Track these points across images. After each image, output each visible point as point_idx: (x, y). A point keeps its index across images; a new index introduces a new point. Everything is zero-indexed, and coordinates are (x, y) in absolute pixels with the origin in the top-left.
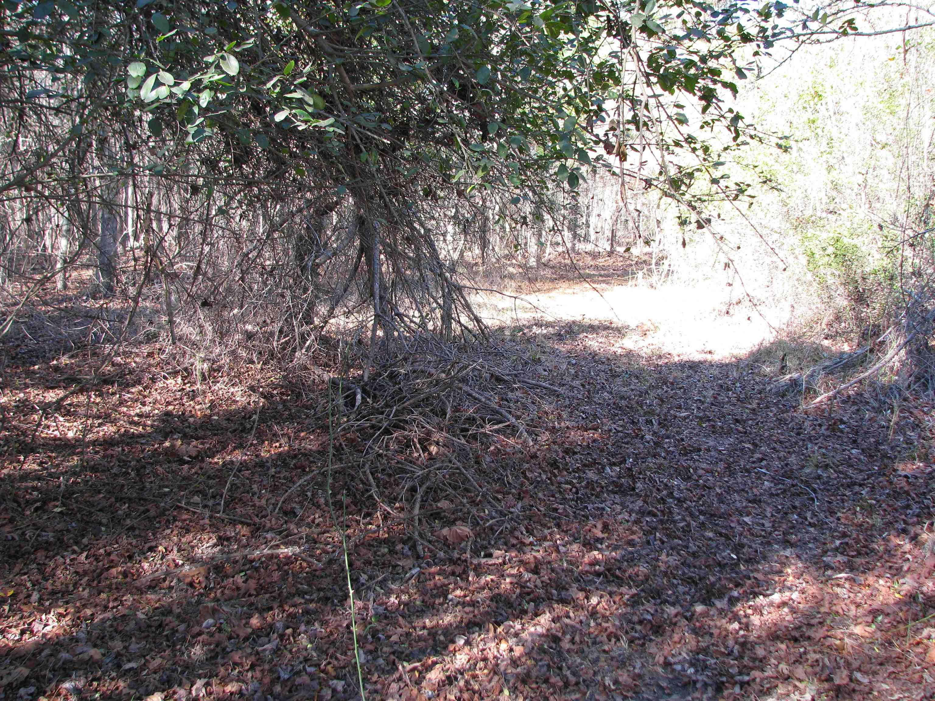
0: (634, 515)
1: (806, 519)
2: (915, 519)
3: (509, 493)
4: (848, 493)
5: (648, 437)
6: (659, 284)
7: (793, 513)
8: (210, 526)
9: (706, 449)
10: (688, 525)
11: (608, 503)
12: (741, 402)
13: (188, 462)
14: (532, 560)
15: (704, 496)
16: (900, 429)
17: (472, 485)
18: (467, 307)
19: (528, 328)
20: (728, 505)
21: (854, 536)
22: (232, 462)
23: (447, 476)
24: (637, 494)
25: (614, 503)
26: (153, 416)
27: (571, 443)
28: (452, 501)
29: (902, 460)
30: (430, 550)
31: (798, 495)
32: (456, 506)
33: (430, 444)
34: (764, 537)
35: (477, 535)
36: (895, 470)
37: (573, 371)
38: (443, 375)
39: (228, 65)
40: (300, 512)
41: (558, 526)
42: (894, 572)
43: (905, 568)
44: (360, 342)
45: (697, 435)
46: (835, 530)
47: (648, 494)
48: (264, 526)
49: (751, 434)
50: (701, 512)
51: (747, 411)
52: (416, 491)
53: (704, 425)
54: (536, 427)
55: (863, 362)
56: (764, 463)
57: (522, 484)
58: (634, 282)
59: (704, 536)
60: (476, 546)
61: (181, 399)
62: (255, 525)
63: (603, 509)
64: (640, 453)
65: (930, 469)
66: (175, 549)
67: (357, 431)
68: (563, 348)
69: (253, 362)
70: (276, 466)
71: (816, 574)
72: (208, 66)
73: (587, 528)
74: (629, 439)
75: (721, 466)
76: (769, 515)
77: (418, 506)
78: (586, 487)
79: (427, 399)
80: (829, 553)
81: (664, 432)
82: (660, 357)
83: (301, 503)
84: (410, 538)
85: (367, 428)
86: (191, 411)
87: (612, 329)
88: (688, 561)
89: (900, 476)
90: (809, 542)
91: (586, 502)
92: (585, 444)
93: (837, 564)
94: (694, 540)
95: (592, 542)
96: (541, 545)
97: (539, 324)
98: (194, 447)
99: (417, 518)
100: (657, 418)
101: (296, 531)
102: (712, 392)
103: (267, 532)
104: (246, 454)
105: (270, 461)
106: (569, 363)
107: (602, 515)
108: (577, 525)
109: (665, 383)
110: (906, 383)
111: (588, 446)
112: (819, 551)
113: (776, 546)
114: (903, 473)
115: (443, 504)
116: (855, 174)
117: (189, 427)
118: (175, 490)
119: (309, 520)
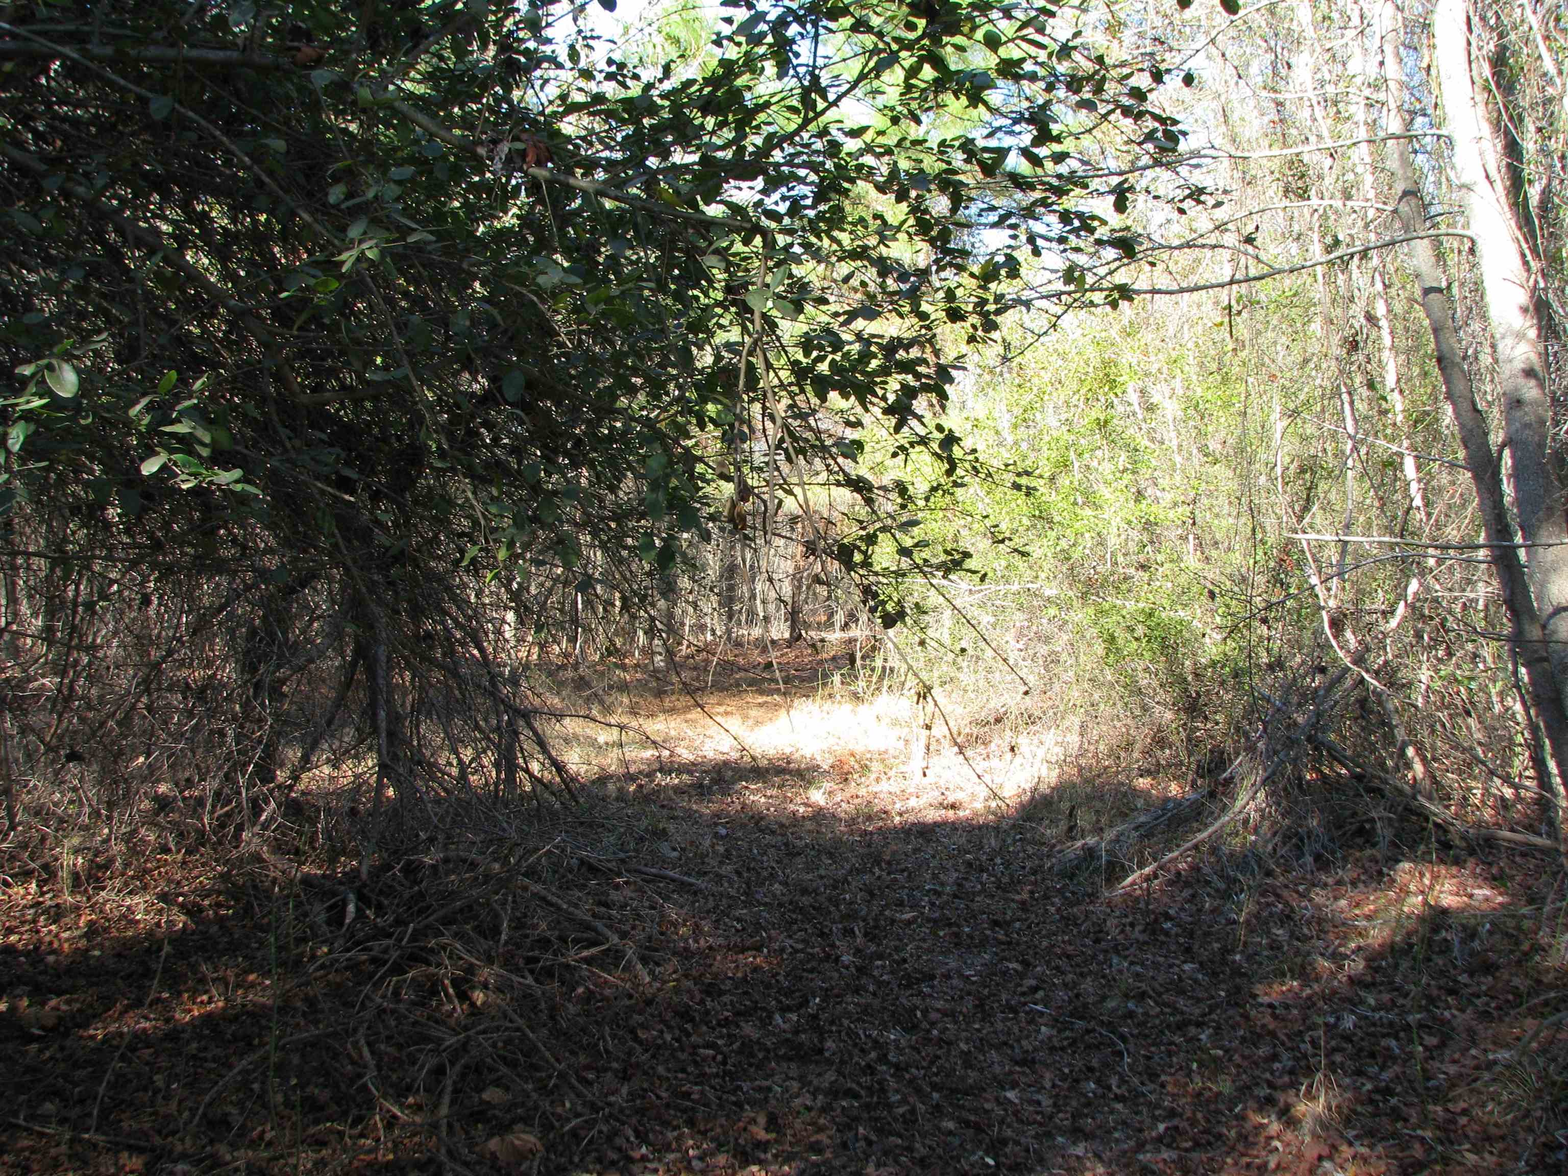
0: (820, 1097)
1: (1109, 1088)
2: (1286, 1079)
3: (606, 1070)
4: (1178, 1039)
5: (846, 958)
6: (869, 693)
7: (1087, 1079)
8: (70, 1157)
9: (943, 975)
10: (913, 1111)
11: (776, 1078)
12: (1005, 891)
13: (38, 1039)
15: (939, 1057)
16: (1259, 923)
17: (543, 1058)
18: (542, 744)
19: (647, 776)
20: (981, 1070)
21: (1188, 1114)
22: (121, 1034)
23: (500, 1044)
24: (827, 1060)
25: (788, 1078)
27: (715, 976)
28: (507, 1089)
29: (1263, 978)
31: (1097, 1047)
32: (515, 1097)
33: (473, 988)
34: (1041, 1124)
35: (550, 1147)
36: (1255, 996)
37: (721, 849)
38: (497, 866)
39: (59, 381)
40: (237, 1120)
41: (691, 1123)
43: (1272, 1165)
44: (353, 812)
45: (930, 951)
46: (1158, 1106)
47: (846, 1057)
48: (171, 1152)
49: (1018, 944)
50: (934, 1087)
51: (1013, 905)
52: (444, 1073)
53: (941, 933)
54: (657, 950)
55: (1199, 814)
56: (1040, 994)
57: (630, 1053)
58: (827, 691)
59: (939, 1129)
60: (546, 1167)
61: (34, 921)
62: (153, 1151)
63: (769, 1089)
64: (833, 988)
65: (1309, 991)
67: (347, 968)
68: (706, 809)
69: (167, 850)
70: (199, 1037)
72: (24, 382)
73: (741, 1124)
74: (814, 964)
75: (969, 1003)
76: (1048, 1084)
77: (446, 1099)
78: (740, 1052)
79: (470, 908)
80: (1148, 1147)
81: (873, 948)
82: (869, 818)
83: (240, 1104)
84: (430, 1161)
85: (364, 962)
86: (51, 943)
87: (790, 772)
89: (1262, 1005)
90: (1115, 1129)
91: (739, 1079)
92: (740, 975)
93: (1161, 1165)
94: (924, 1136)
95: (748, 1149)
96: (660, 1160)
97: (665, 769)
98: (53, 1009)
99: (444, 1122)
100: (862, 924)
101: (228, 1157)
102: (955, 875)
103: (175, 1161)
104: (146, 1018)
105: (189, 1029)
106: (716, 835)
107: (766, 1099)
108: (723, 1121)
109: (878, 862)
110: (1270, 847)
111: (745, 978)
112: (1132, 1143)
113: (1060, 1139)
114: (1265, 1000)
115: (491, 1095)
116: (1175, 504)
117: (45, 972)
118: (9, 1092)
119: (254, 1134)
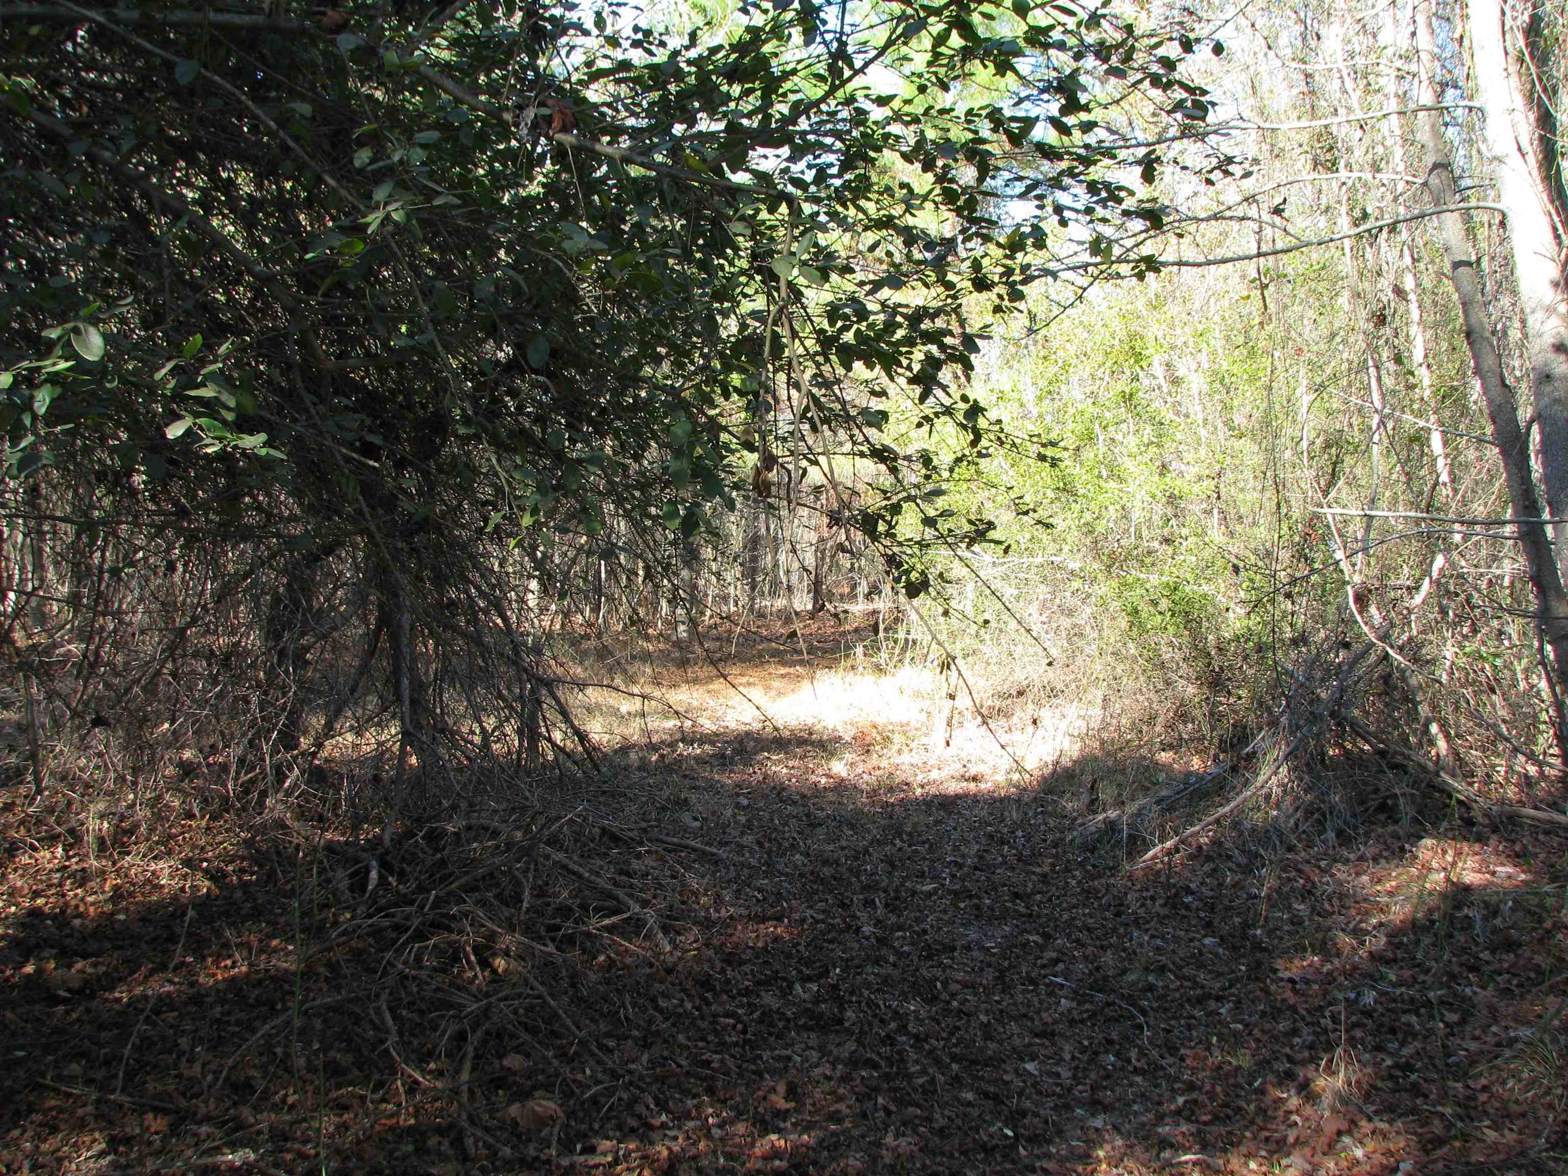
0: (840, 1067)
1: (1129, 1061)
2: (1306, 1054)
3: (626, 1038)
4: (1198, 1013)
5: (867, 929)
6: (892, 665)
7: (1107, 1052)
8: (96, 1117)
9: (963, 947)
10: (932, 1081)
11: (798, 1048)
12: (1026, 863)
13: (64, 1001)
14: (665, 1153)
15: (959, 1029)
16: (1280, 898)
17: (564, 1025)
18: (564, 713)
19: (669, 745)
20: (1001, 1042)
21: (1208, 1087)
22: (146, 997)
23: (521, 1011)
24: (847, 1030)
25: (808, 1048)
26: (7, 918)
27: (736, 946)
28: (528, 1056)
29: (1284, 953)
30: (487, 1146)
31: (1117, 1020)
32: (535, 1063)
33: (495, 955)
34: (1060, 1096)
35: (571, 1114)
36: (1275, 971)
37: (742, 819)
38: (519, 834)
39: (86, 344)
40: (260, 1084)
41: (711, 1091)
42: (1273, 1146)
43: (1291, 1139)
44: (376, 779)
45: (951, 922)
46: (1177, 1079)
47: (866, 1027)
48: (195, 1114)
49: (1039, 917)
50: (954, 1058)
51: (1034, 878)
52: (466, 1039)
53: (962, 905)
54: (678, 919)
55: (1221, 788)
56: (1061, 966)
57: (651, 1021)
58: (850, 662)
59: (958, 1100)
60: (567, 1134)
61: (61, 885)
62: (178, 1112)
63: (789, 1058)
64: (853, 959)
65: (1329, 966)
66: (27, 1164)
67: (369, 935)
68: (728, 780)
69: (191, 816)
70: (223, 1001)
71: (1147, 1156)
72: (50, 345)
73: (761, 1093)
74: (835, 934)
75: (989, 976)
76: (1067, 1057)
77: (468, 1065)
78: (760, 1021)
79: (491, 875)
80: (1167, 1120)
81: (893, 919)
82: (891, 790)
83: (264, 1067)
84: (452, 1126)
85: (386, 929)
86: (77, 906)
87: (812, 743)
88: (931, 1145)
89: (1282, 980)
90: (1134, 1102)
91: (759, 1048)
92: (760, 944)
93: (1180, 1138)
94: (943, 1107)
95: (768, 1118)
96: (680, 1128)
97: (687, 739)
98: (79, 971)
99: (465, 1088)
100: (882, 895)
101: (252, 1120)
102: (977, 847)
103: (200, 1123)
104: (171, 982)
105: (213, 993)
106: (737, 806)
107: (786, 1069)
108: (743, 1089)
109: (899, 834)
110: (1292, 822)
111: (765, 948)
112: (1151, 1116)
113: (1079, 1111)
114: (1287, 974)
115: (512, 1061)
116: (1200, 478)
117: (71, 935)
118: (37, 1053)
119: (277, 1098)
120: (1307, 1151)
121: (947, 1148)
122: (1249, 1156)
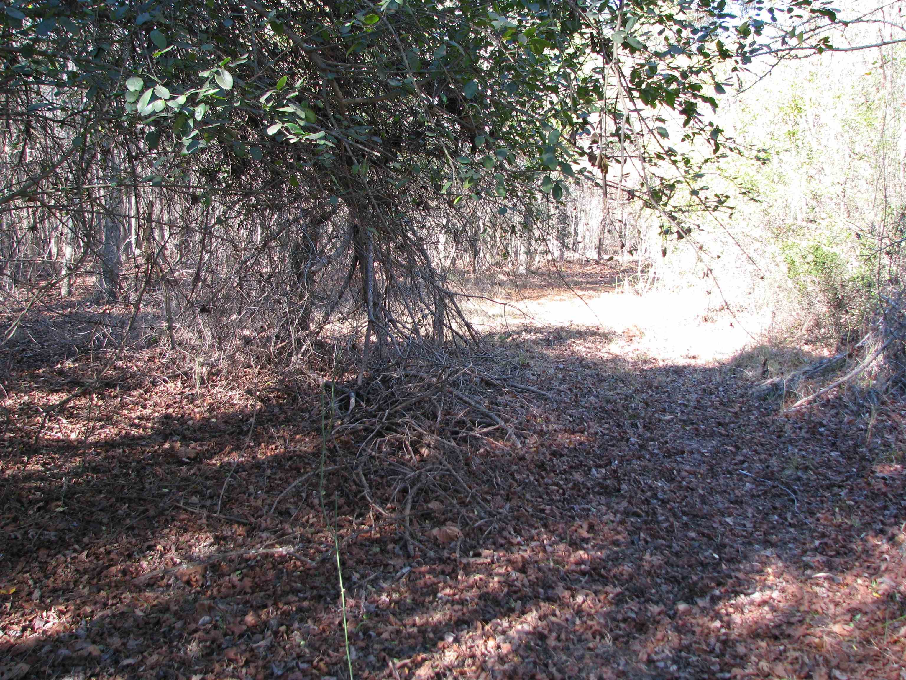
0: (619, 515)
1: (786, 519)
2: (892, 520)
3: (497, 495)
4: (827, 494)
5: (633, 440)
6: (645, 290)
7: (773, 514)
8: (208, 525)
9: (689, 452)
10: (672, 526)
11: (594, 504)
12: (725, 406)
13: (186, 464)
14: (520, 559)
15: (687, 497)
16: (878, 432)
17: (462, 486)
18: (459, 312)
19: (517, 333)
20: (711, 506)
21: (833, 536)
22: (229, 464)
23: (438, 478)
24: (622, 495)
25: (600, 504)
26: (153, 419)
27: (558, 446)
28: (442, 502)
29: (880, 462)
30: (421, 550)
31: (779, 496)
32: (446, 507)
33: (422, 447)
34: (745, 537)
35: (467, 535)
36: (873, 472)
37: (560, 376)
38: (435, 380)
39: (222, 81)
40: (294, 512)
41: (545, 526)
42: (872, 571)
43: (883, 568)
44: (354, 347)
45: (680, 438)
46: (815, 531)
47: (633, 494)
48: (260, 526)
49: (733, 436)
50: (684, 513)
51: (730, 414)
52: (407, 492)
53: (688, 428)
54: (525, 430)
55: (842, 367)
56: (746, 465)
57: (510, 486)
58: (620, 289)
59: (687, 537)
60: (465, 546)
61: (181, 402)
62: (250, 525)
63: (589, 510)
64: (625, 456)
66: (173, 548)
67: (351, 433)
68: (551, 353)
69: (250, 367)
70: (272, 467)
71: (796, 573)
72: (203, 80)
73: (573, 528)
74: (615, 442)
75: (704, 468)
76: (750, 515)
77: (409, 506)
78: (573, 488)
79: (419, 402)
80: (809, 553)
81: (648, 434)
82: (645, 362)
83: (296, 504)
84: (401, 538)
85: (360, 431)
86: (190, 414)
87: (599, 334)
88: (671, 561)
89: (878, 477)
90: (789, 542)
91: (572, 503)
92: (572, 446)
93: (816, 564)
94: (678, 540)
95: (578, 542)
96: (528, 545)
97: (528, 330)
98: (193, 448)
99: (408, 518)
100: (642, 421)
101: (290, 531)
102: (696, 396)
103: (263, 531)
104: (243, 456)
105: (266, 462)
106: (557, 368)
107: (588, 515)
108: (564, 526)
109: (650, 387)
110: (884, 387)
111: (575, 449)
112: (799, 551)
113: (757, 546)
114: (881, 475)
115: (434, 505)
116: (833, 184)
117: (188, 429)
118: (174, 490)
119: (304, 520)
120: (893, 575)
121: (681, 563)
122: (857, 576)
